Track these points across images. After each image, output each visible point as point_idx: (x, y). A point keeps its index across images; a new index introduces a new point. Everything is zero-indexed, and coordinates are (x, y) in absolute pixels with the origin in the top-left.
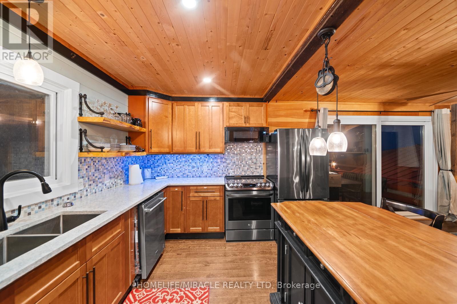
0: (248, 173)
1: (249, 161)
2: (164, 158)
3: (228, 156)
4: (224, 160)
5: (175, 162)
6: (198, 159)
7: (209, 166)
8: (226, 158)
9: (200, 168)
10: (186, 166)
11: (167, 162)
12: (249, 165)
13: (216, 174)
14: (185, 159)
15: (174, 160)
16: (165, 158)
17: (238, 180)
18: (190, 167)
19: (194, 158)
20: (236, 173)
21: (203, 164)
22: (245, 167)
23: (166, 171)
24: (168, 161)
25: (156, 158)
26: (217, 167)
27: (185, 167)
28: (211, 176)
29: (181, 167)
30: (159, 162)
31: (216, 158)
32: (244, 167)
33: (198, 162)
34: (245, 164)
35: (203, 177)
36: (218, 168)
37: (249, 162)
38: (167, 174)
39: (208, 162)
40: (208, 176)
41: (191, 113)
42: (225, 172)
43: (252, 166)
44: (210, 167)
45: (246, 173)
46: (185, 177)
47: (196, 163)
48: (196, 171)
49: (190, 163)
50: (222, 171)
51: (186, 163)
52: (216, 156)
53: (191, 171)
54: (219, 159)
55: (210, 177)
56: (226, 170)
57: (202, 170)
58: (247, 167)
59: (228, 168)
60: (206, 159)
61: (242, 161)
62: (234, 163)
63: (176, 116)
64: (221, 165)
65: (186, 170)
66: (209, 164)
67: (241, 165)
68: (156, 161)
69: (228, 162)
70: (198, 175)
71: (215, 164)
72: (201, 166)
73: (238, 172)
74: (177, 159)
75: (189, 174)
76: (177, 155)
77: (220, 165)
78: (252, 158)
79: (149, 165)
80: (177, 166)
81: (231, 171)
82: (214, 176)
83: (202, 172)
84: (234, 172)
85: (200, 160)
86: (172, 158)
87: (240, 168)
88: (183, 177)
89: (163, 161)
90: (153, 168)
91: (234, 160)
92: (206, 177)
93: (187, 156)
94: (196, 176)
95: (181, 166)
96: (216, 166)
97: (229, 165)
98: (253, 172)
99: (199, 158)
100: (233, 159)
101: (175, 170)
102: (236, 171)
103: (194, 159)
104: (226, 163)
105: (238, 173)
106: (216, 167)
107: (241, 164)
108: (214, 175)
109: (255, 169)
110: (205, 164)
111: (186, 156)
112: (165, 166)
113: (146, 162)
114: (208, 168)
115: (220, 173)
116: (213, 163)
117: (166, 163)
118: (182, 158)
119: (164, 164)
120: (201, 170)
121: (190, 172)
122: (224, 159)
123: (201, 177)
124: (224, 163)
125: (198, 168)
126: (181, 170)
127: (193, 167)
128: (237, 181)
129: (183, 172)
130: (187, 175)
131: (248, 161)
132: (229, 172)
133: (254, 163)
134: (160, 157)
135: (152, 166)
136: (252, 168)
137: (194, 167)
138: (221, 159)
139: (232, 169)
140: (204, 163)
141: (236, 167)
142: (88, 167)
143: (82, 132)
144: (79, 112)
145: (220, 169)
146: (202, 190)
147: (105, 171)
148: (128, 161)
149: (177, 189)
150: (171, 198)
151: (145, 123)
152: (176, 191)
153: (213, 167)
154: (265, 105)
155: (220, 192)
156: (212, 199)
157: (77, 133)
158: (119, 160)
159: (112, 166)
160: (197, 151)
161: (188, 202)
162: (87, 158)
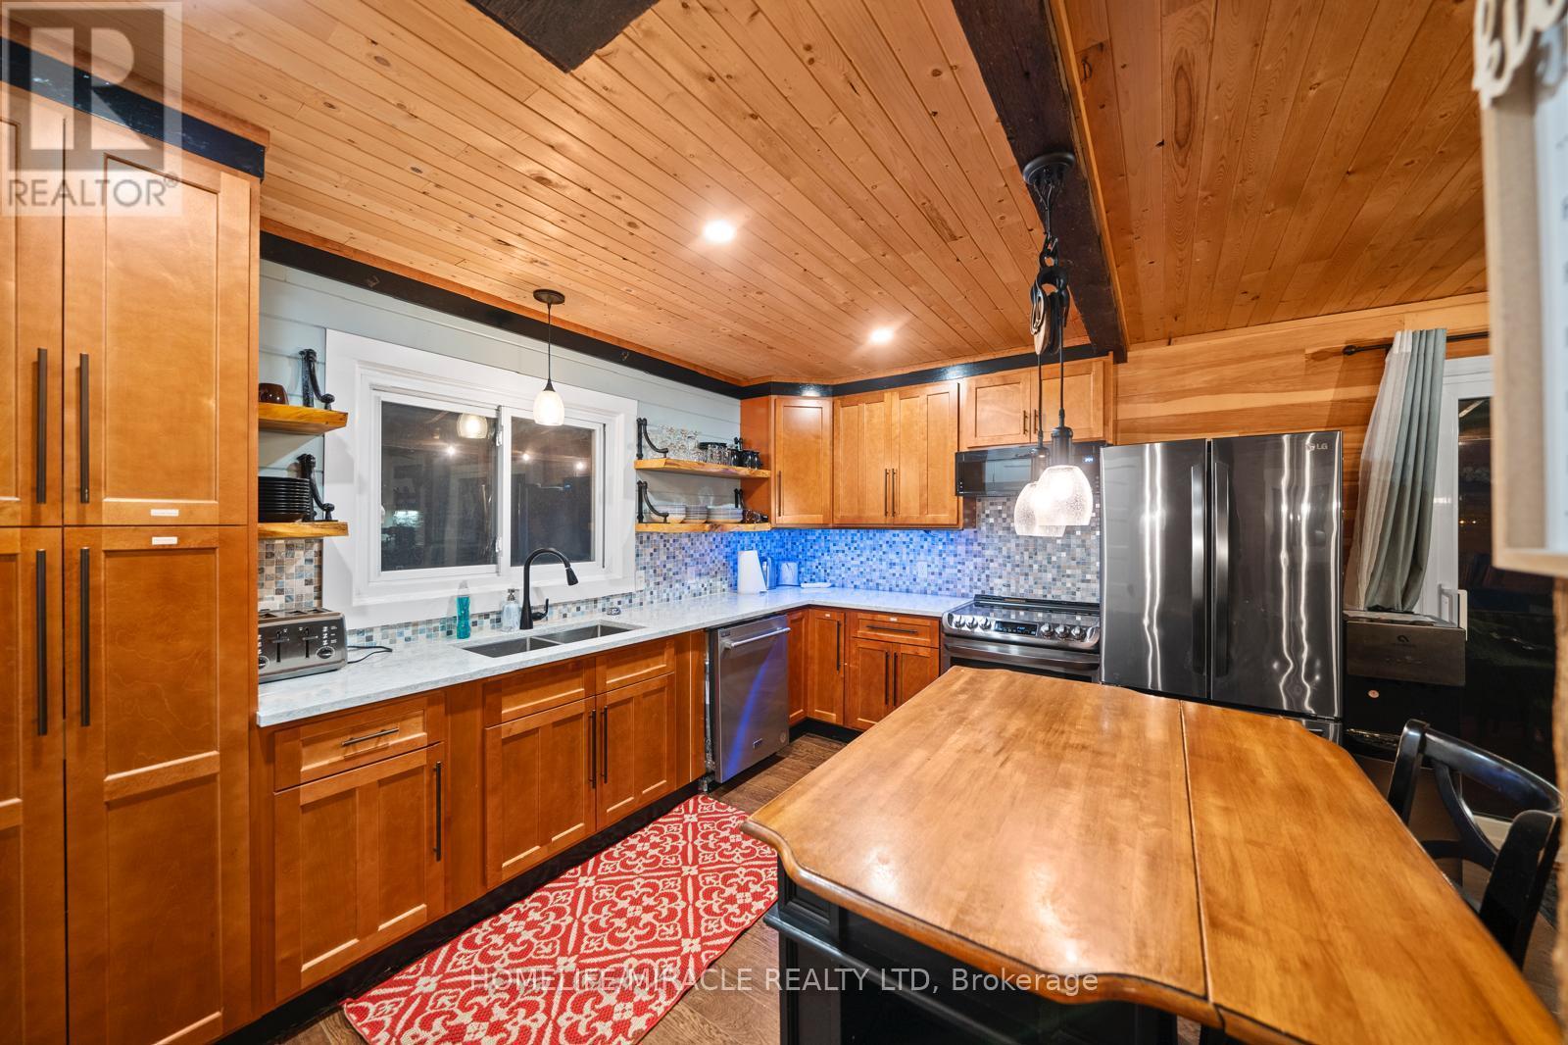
0: (1054, 592)
1: (1058, 554)
2: (826, 538)
3: (987, 537)
4: (976, 548)
5: (850, 549)
6: (904, 543)
7: (933, 563)
8: (984, 541)
9: (908, 568)
10: (874, 559)
11: (833, 548)
12: (1059, 567)
13: (951, 586)
14: (872, 542)
15: (846, 545)
16: (828, 538)
17: (1022, 613)
18: (884, 563)
19: (894, 539)
20: (1013, 589)
21: (918, 557)
22: (1045, 571)
23: (828, 571)
24: (834, 545)
25: (809, 538)
26: (956, 567)
27: (871, 563)
28: (939, 593)
29: (862, 562)
30: (816, 547)
31: (952, 540)
32: (1040, 571)
33: (905, 550)
34: (1045, 562)
35: (917, 593)
36: (959, 571)
37: (1059, 558)
38: (832, 578)
39: (929, 551)
40: (928, 592)
41: (875, 420)
42: (979, 584)
43: (1069, 572)
44: (937, 566)
45: (1050, 593)
46: (871, 589)
47: (898, 553)
48: (897, 575)
49: (884, 553)
50: (971, 579)
51: (874, 552)
52: (952, 536)
53: (887, 575)
54: (960, 544)
55: (936, 594)
56: (983, 577)
57: (915, 572)
58: (1050, 572)
59: (987, 572)
60: (926, 545)
61: (1036, 554)
62: (1009, 557)
63: (842, 432)
64: (966, 563)
65: (874, 570)
66: (933, 559)
67: (1031, 566)
68: (809, 544)
69: (988, 553)
70: (904, 587)
71: (951, 560)
72: (911, 561)
73: (1022, 587)
74: (852, 542)
75: (881, 581)
76: (853, 531)
77: (964, 564)
78: (1069, 546)
79: (795, 553)
80: (852, 559)
81: (998, 581)
82: (947, 593)
83: (915, 580)
84: (1009, 586)
85: (908, 547)
86: (843, 538)
87: (1027, 575)
88: (867, 589)
89: (823, 544)
90: (803, 563)
91: (1009, 549)
92: (926, 593)
93: (878, 535)
94: (897, 589)
95: (862, 559)
96: (952, 564)
97: (992, 564)
98: (1073, 589)
99: (907, 540)
100: (1005, 545)
101: (849, 569)
102: (1013, 583)
103: (894, 542)
104: (983, 556)
105: (1022, 591)
106: (952, 567)
107: (1031, 562)
108: (948, 589)
109: (1083, 581)
110: (922, 556)
111: (874, 535)
112: (826, 557)
113: (789, 546)
114: (930, 570)
115: (963, 587)
116: (944, 556)
117: (829, 551)
118: (865, 538)
120: (911, 572)
121: (884, 578)
122: (975, 544)
123: (912, 592)
124: (975, 556)
125: (904, 568)
126: (862, 570)
127: (892, 564)
128: (1017, 615)
129: (868, 577)
130: (878, 584)
131: (1054, 555)
132: (991, 585)
133: (1078, 563)
134: (817, 535)
135: (800, 557)
136: (1069, 576)
137: (894, 564)
138: (967, 545)
139: (1000, 577)
140: (919, 554)
141: (1013, 569)
142: (655, 550)
143: (642, 488)
144: (636, 452)
145: (964, 575)
146: (886, 625)
147: (688, 560)
148: (741, 542)
149: (828, 615)
150: (817, 636)
151: (768, 457)
152: (828, 619)
153: (944, 567)
154: (1100, 364)
155: (931, 637)
156: (910, 651)
157: (634, 488)
158: (720, 539)
159: (703, 552)
160: (889, 520)
161: (854, 651)
162: (652, 533)
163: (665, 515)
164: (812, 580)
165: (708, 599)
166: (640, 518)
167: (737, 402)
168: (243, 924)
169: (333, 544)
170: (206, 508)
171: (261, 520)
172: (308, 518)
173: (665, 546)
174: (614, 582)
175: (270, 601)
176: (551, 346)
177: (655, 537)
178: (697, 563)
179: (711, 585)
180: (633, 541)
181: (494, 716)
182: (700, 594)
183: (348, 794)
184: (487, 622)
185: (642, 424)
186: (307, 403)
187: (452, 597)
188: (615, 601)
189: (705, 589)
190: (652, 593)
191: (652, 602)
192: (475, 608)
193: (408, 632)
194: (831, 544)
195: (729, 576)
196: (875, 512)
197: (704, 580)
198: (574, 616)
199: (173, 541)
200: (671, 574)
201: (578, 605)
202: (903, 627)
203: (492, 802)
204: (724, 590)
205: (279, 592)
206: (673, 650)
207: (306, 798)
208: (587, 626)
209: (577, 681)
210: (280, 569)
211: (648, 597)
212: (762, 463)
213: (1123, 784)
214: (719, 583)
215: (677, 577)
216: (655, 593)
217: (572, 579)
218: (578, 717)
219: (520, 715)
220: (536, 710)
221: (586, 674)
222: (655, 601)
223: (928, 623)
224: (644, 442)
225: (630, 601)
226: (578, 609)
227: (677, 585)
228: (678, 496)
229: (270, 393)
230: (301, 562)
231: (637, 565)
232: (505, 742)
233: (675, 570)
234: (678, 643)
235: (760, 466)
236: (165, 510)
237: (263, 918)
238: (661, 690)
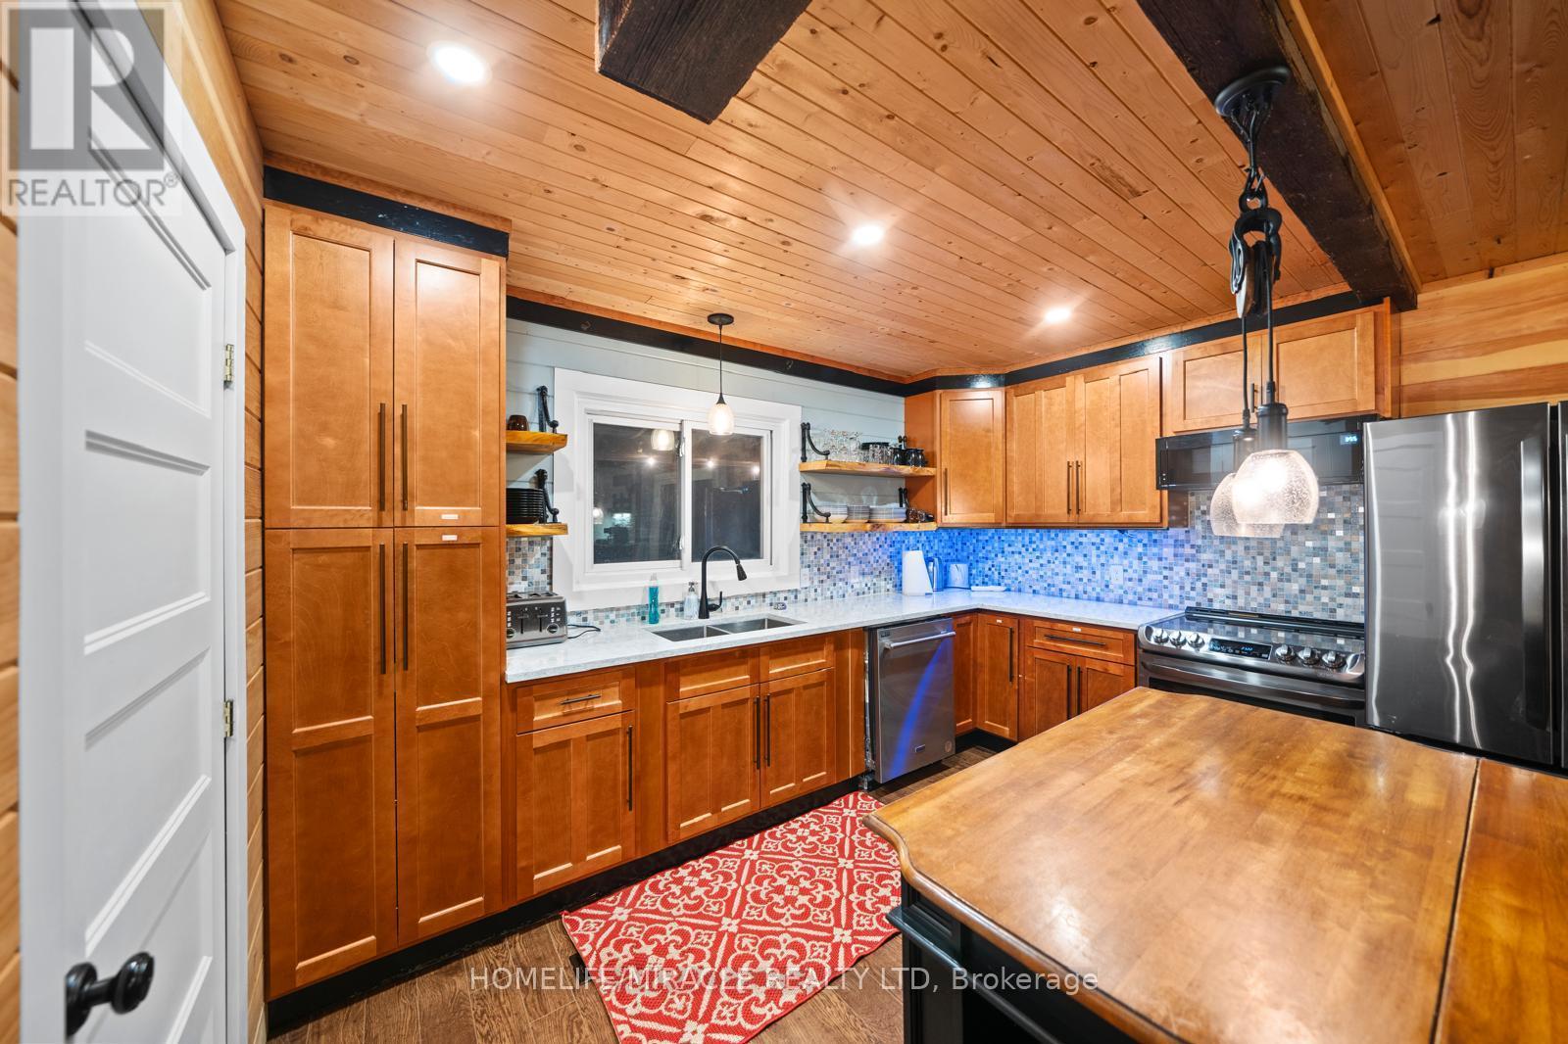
0: (1302, 608)
1: (1308, 559)
2: (999, 538)
3: (1204, 537)
4: (1188, 550)
5: (1027, 550)
6: (1093, 544)
7: (1131, 567)
8: (1199, 542)
9: (1098, 573)
10: (1057, 562)
11: (1007, 549)
12: (1310, 576)
13: (1155, 595)
14: (1053, 543)
15: (1023, 546)
16: (1003, 538)
17: (1254, 631)
18: (1068, 566)
19: (1081, 539)
20: (1241, 602)
21: (1111, 560)
22: (1289, 581)
23: (1003, 574)
24: (1010, 545)
25: (980, 538)
26: (1161, 573)
27: (1052, 566)
28: (1139, 602)
29: (1041, 565)
30: (989, 548)
31: (1155, 541)
32: (1280, 580)
33: (1094, 552)
34: (1288, 570)
35: (1111, 602)
36: (1166, 577)
37: (1310, 564)
38: (1006, 581)
39: (1126, 553)
40: (1125, 601)
41: (1055, 408)
42: (1193, 594)
43: (1324, 582)
44: (1135, 571)
45: (1295, 608)
46: (1053, 595)
47: (1085, 556)
48: (1085, 580)
49: (1069, 555)
50: (1182, 588)
51: (1057, 554)
52: (1155, 536)
53: (1072, 580)
54: (1167, 546)
55: (1135, 604)
56: (1199, 585)
57: (1107, 578)
58: (1297, 582)
59: (1204, 580)
60: (1121, 547)
61: (1274, 559)
62: (1235, 562)
63: (1016, 425)
64: (1175, 568)
65: (1057, 574)
66: (1131, 563)
67: (1267, 574)
68: (981, 545)
69: (1205, 557)
70: (1094, 595)
71: (1154, 564)
72: (1103, 565)
73: (1255, 599)
74: (1031, 542)
76: (1030, 531)
77: (1171, 569)
78: (1325, 549)
79: (965, 554)
80: (1031, 561)
81: (1219, 591)
82: (1151, 603)
83: (1107, 586)
84: (1235, 597)
85: (1098, 548)
86: (1020, 538)
87: (1260, 584)
88: (1049, 595)
89: (996, 545)
90: (974, 564)
91: (1235, 553)
92: (1121, 602)
93: (1060, 535)
94: (1085, 596)
96: (1155, 568)
97: (1210, 571)
98: (1332, 605)
99: (1098, 541)
100: (1229, 548)
101: (1027, 572)
102: (1240, 593)
103: (1081, 543)
104: (1198, 561)
105: (1254, 605)
106: (1156, 573)
107: (1267, 569)
108: (1150, 599)
109: (1348, 595)
110: (1116, 559)
111: (1057, 535)
112: (1000, 559)
113: (959, 546)
115: (1171, 596)
116: (1145, 559)
117: (1003, 552)
118: (1045, 539)
119: (1000, 555)
120: (1103, 577)
121: (1069, 583)
122: (1187, 546)
123: (1103, 601)
124: (1187, 560)
125: (1094, 573)
126: (1042, 573)
127: (1079, 568)
128: (1247, 633)
129: (1050, 581)
130: (1061, 590)
131: (1301, 560)
132: (1210, 596)
133: (1339, 571)
134: (990, 535)
135: (971, 558)
136: (1325, 588)
137: (1081, 568)
138: (1175, 546)
139: (1222, 586)
140: (1112, 557)
141: (1240, 578)
142: (819, 549)
143: (806, 489)
144: (800, 455)
145: (1171, 583)
146: (1068, 636)
147: (851, 559)
148: (906, 542)
149: (999, 621)
150: (987, 642)
151: (933, 454)
152: (999, 625)
153: (1145, 572)
154: (1369, 317)
155: (1125, 651)
156: (1098, 666)
157: (799, 489)
158: (883, 539)
159: (866, 551)
160: (1073, 518)
161: (1029, 662)
162: (816, 533)
163: (827, 515)
164: (984, 583)
165: (872, 598)
166: (805, 518)
167: (901, 400)
168: (496, 833)
169: (559, 540)
170: (474, 513)
171: (508, 523)
172: (543, 521)
173: (828, 545)
174: (779, 579)
175: (518, 586)
176: (723, 362)
177: (819, 537)
178: (861, 563)
179: (875, 584)
180: (798, 540)
181: (673, 694)
182: (864, 593)
183: (563, 745)
184: (672, 610)
185: (805, 428)
186: (542, 429)
187: (645, 587)
188: (782, 596)
189: (869, 589)
190: (816, 590)
191: (816, 599)
192: (663, 598)
193: (612, 616)
194: (1006, 545)
195: (893, 576)
196: (1055, 507)
197: (868, 579)
198: (745, 609)
199: (452, 538)
200: (834, 572)
201: (748, 599)
202: (1089, 639)
203: (672, 768)
204: (888, 590)
205: (525, 578)
206: (832, 647)
207: (537, 743)
208: (756, 618)
209: (743, 667)
210: (525, 561)
211: (813, 594)
212: (927, 461)
213: (1351, 851)
214: (883, 583)
215: (841, 576)
216: (819, 590)
217: (742, 576)
218: (744, 701)
219: (695, 694)
220: (708, 692)
221: (751, 662)
222: (819, 598)
223: (1121, 636)
224: (808, 446)
225: (796, 597)
226: (749, 603)
227: (841, 584)
228: (841, 496)
229: (517, 423)
230: (538, 555)
231: (802, 563)
232: (683, 716)
233: (838, 568)
234: (838, 640)
235: (925, 463)
236: (450, 515)
237: (509, 831)
238: (821, 684)
